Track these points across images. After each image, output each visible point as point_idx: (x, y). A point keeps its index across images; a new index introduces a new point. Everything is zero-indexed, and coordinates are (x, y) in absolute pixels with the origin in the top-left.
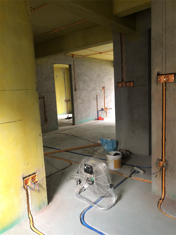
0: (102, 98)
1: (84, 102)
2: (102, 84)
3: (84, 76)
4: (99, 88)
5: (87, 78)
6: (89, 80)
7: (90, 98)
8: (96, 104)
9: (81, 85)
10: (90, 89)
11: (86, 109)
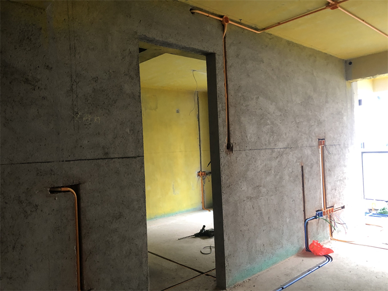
0: (318, 174)
1: (260, 192)
2: (316, 130)
4: (308, 140)
5: (272, 108)
6: (279, 113)
7: (281, 178)
8: (301, 195)
9: (251, 131)
10: (281, 145)
11: (266, 220)
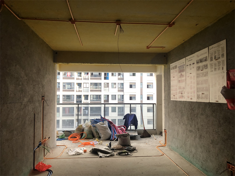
0: (41, 118)
1: (13, 134)
3: (18, 66)
4: (38, 97)
5: (23, 74)
7: (25, 123)
9: (11, 89)
10: (26, 100)
11: (15, 154)
